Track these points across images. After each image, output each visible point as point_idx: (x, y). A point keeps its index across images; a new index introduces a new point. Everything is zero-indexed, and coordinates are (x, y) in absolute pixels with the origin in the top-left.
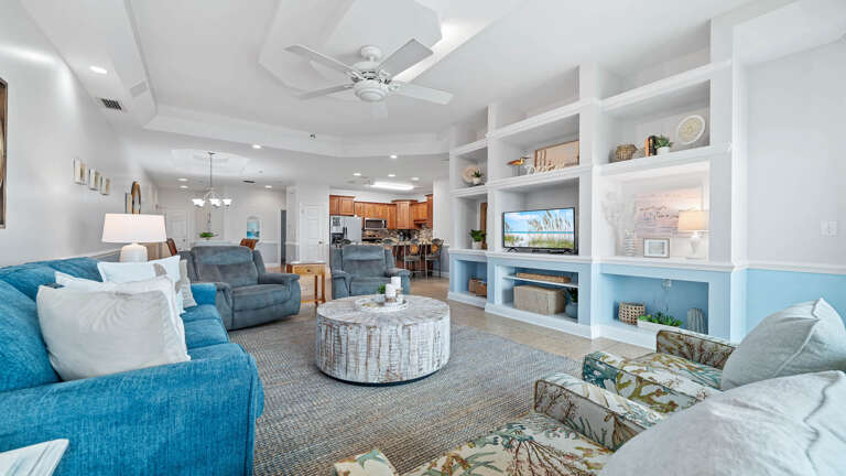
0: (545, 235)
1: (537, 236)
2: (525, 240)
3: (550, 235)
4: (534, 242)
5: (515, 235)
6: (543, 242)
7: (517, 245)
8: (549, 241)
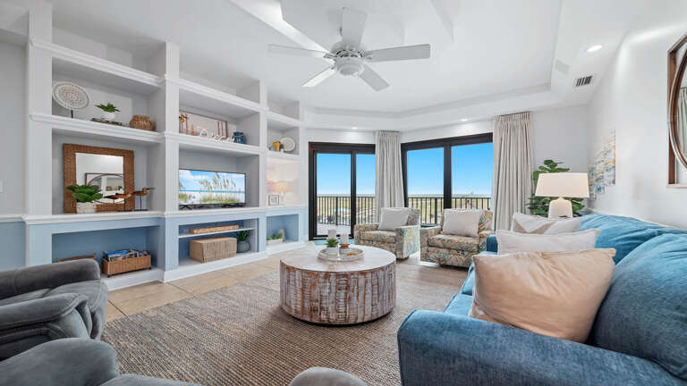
0: (214, 194)
1: (207, 195)
2: (197, 198)
3: (219, 194)
4: (205, 200)
5: (188, 193)
6: (212, 200)
7: (189, 202)
8: (218, 199)
